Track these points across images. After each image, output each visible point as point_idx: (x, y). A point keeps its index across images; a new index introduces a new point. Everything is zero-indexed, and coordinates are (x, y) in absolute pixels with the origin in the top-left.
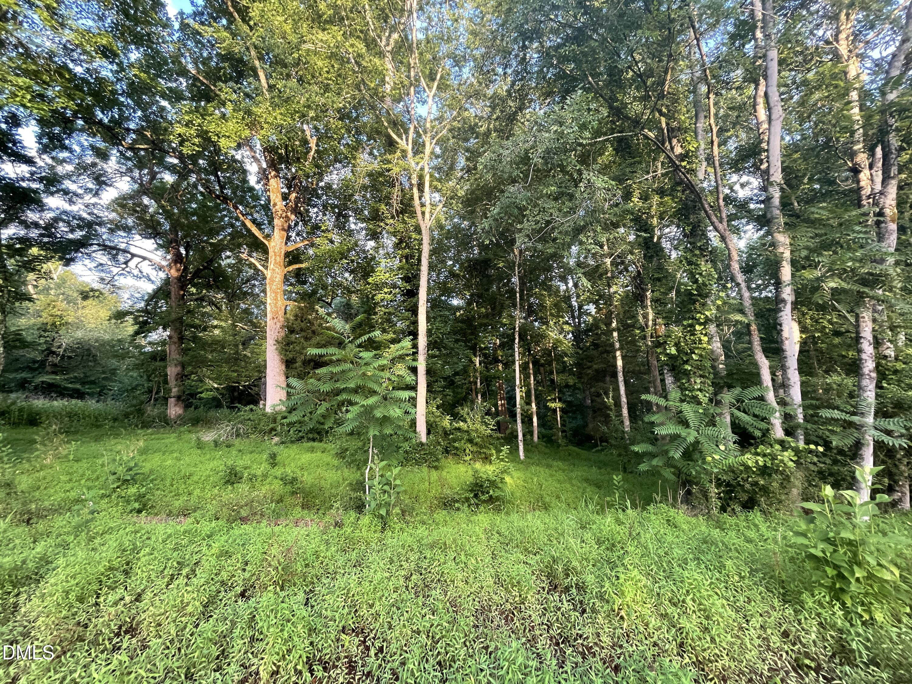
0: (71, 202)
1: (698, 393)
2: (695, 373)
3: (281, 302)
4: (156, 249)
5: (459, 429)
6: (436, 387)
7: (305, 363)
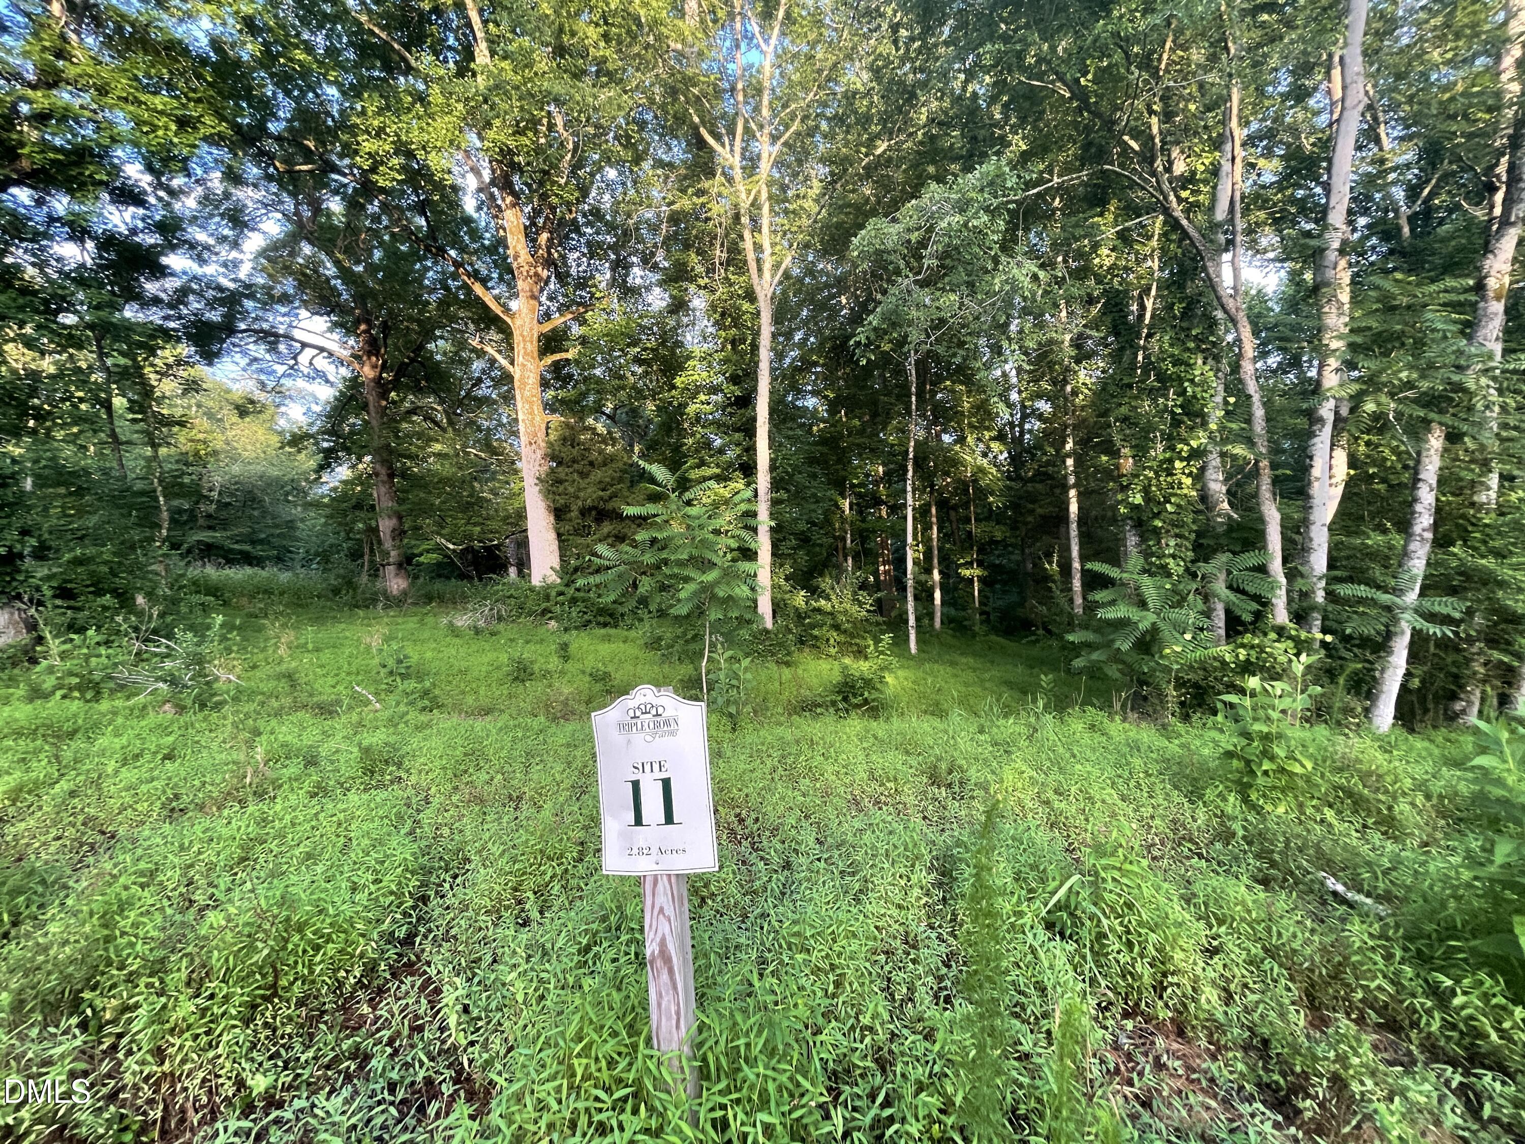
0: (201, 261)
1: (1170, 561)
2: (1168, 531)
3: (541, 418)
4: (330, 330)
5: (818, 610)
6: (784, 549)
7: (584, 512)
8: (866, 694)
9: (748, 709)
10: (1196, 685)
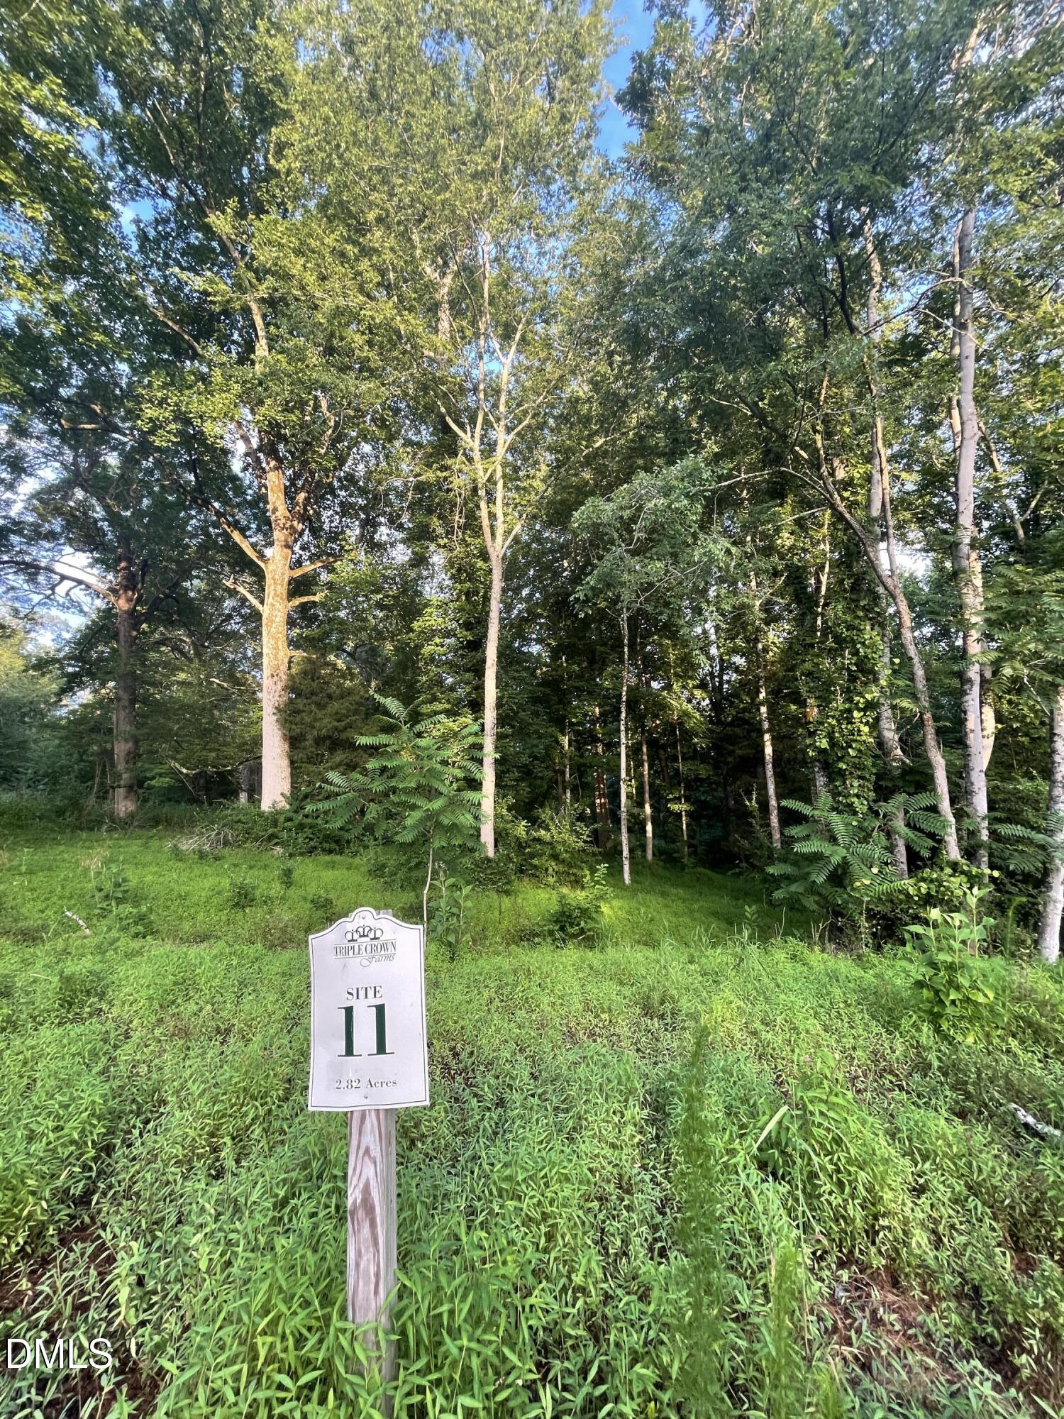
1: (855, 800)
2: (851, 773)
3: (284, 653)
4: (91, 566)
5: (538, 840)
6: (508, 780)
7: (318, 741)
8: (583, 924)
9: (467, 937)
10: (884, 917)
